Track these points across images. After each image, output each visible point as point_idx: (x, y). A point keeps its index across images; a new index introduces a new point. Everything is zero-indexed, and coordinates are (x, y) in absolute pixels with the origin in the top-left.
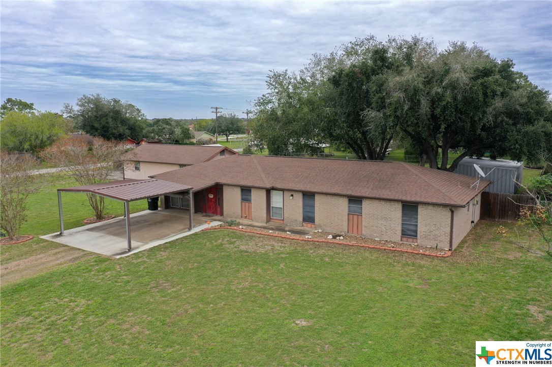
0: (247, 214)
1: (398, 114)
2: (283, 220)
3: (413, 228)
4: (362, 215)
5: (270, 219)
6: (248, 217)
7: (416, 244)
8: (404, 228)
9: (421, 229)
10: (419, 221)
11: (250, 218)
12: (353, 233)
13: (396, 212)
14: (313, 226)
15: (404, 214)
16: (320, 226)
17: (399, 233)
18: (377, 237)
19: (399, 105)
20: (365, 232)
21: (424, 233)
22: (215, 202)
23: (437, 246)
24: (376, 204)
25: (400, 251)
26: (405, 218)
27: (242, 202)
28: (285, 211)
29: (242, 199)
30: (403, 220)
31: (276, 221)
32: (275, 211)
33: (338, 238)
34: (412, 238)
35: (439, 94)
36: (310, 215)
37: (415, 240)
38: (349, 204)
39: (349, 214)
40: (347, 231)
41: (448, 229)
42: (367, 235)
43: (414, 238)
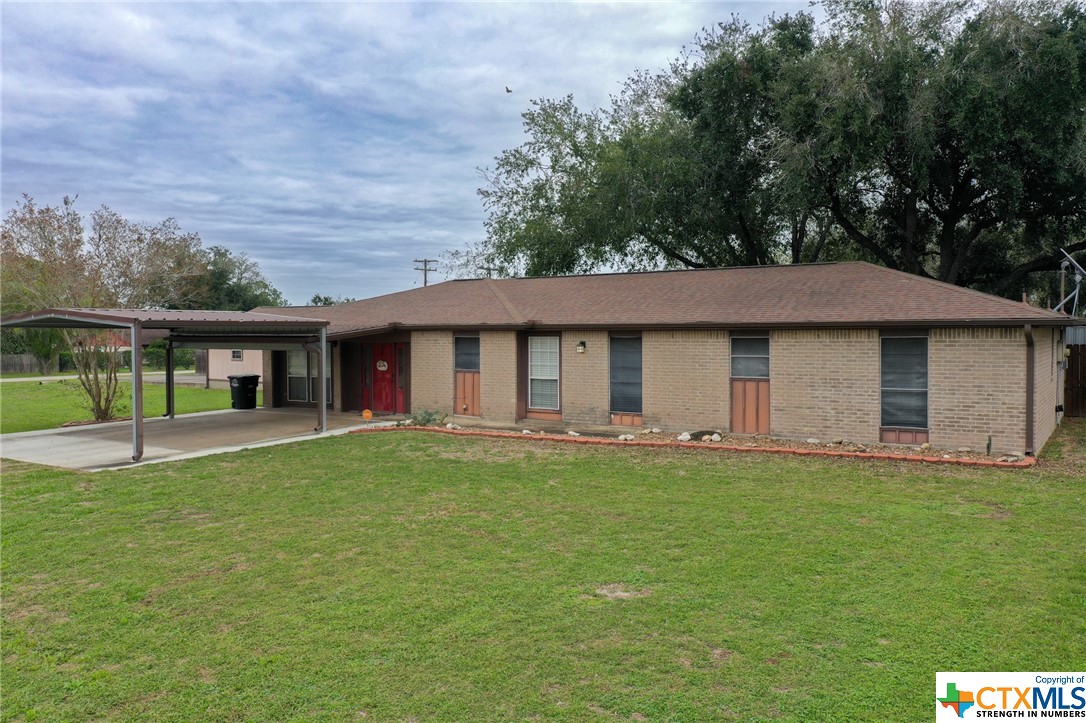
0: (469, 401)
1: (854, 127)
2: (559, 412)
3: (914, 402)
4: (768, 381)
5: (527, 411)
6: (470, 411)
7: (925, 445)
8: (890, 404)
9: (938, 404)
10: (931, 381)
11: (476, 412)
12: (744, 431)
13: (864, 359)
14: (637, 420)
15: (887, 367)
16: (656, 420)
17: (875, 419)
18: (812, 435)
19: (853, 108)
20: (777, 423)
21: (948, 414)
22: (392, 381)
23: (989, 446)
24: (808, 345)
25: (884, 458)
26: (891, 377)
27: (456, 372)
28: (563, 387)
29: (458, 364)
30: (884, 383)
31: (542, 416)
32: (538, 389)
33: (706, 437)
34: (911, 431)
35: (955, 81)
36: (631, 391)
37: (920, 437)
38: (733, 351)
39: (732, 380)
40: (728, 425)
41: (1020, 397)
42: (785, 432)
43: (917, 432)
